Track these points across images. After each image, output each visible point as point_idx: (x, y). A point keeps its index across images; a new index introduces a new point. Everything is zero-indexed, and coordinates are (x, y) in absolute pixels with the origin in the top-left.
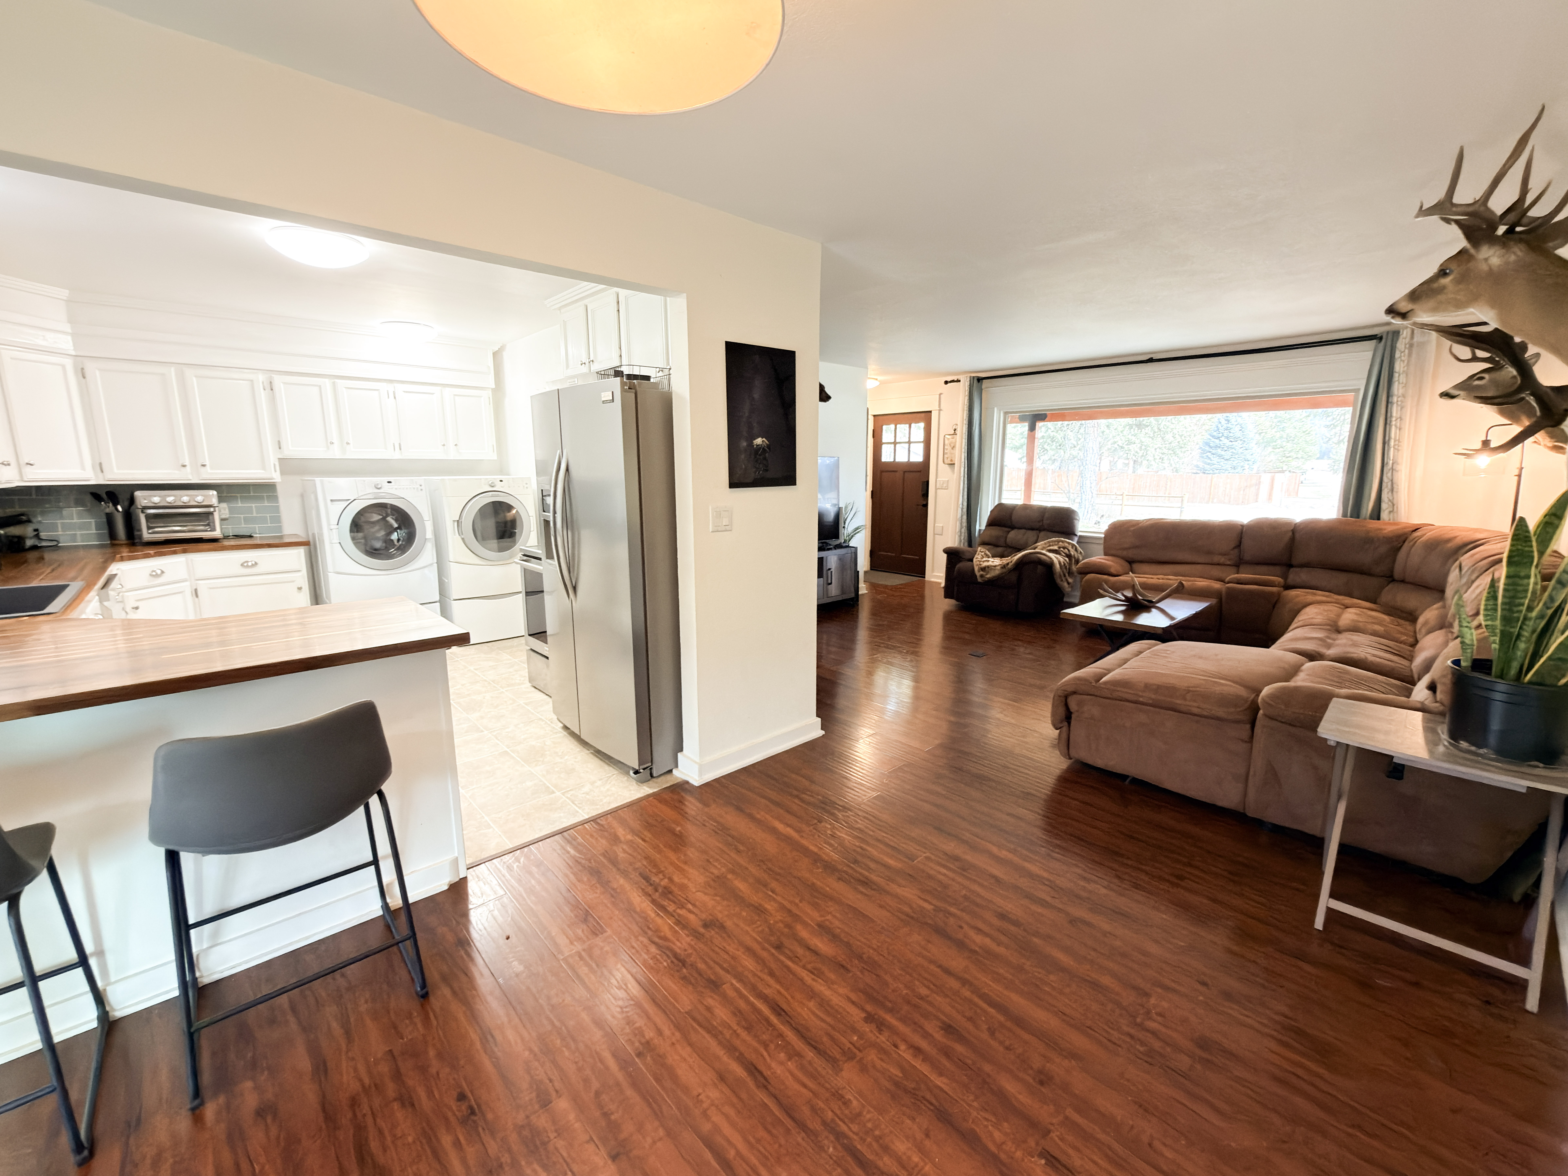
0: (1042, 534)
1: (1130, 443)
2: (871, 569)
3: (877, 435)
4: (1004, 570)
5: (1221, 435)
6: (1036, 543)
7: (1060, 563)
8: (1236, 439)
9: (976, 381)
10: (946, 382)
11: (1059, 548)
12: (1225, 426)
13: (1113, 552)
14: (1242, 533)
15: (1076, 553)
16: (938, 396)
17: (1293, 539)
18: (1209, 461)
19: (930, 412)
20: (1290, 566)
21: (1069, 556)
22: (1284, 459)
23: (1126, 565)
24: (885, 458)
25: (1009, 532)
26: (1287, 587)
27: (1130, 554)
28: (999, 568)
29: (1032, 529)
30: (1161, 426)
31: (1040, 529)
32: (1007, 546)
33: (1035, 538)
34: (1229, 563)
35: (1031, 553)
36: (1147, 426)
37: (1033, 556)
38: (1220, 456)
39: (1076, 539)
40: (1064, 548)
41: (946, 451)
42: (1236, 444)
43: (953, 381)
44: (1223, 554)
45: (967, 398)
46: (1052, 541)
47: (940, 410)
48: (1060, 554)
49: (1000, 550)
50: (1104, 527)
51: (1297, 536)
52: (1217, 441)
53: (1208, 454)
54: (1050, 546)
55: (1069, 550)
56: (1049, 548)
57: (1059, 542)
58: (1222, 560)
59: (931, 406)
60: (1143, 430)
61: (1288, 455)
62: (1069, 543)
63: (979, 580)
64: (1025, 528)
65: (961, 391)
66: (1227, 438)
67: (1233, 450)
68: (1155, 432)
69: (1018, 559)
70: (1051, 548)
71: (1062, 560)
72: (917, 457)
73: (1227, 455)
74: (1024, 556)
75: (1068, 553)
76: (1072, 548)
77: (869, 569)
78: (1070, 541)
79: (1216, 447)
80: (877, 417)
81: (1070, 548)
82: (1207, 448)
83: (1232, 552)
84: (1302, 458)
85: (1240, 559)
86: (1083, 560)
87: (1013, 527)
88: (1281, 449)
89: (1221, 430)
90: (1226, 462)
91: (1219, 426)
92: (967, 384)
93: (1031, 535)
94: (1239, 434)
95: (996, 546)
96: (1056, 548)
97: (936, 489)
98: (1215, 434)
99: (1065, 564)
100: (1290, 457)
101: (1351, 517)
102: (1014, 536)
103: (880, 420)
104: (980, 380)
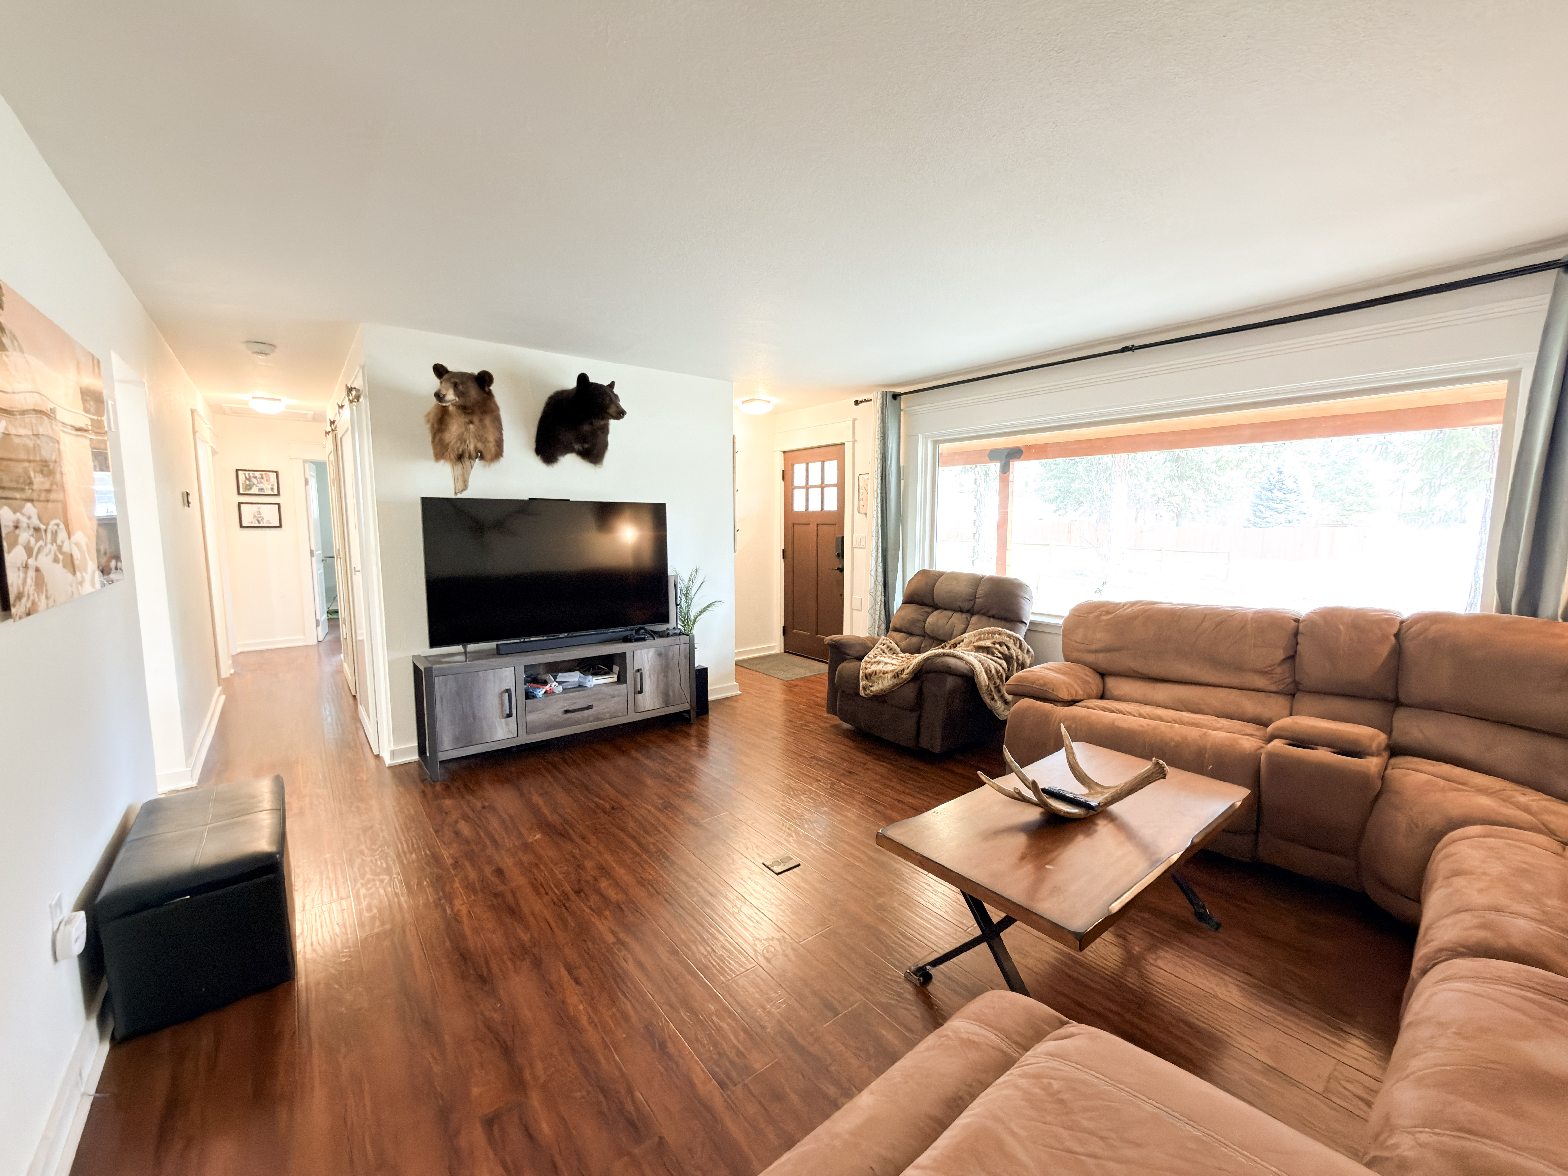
0: (974, 619)
1: (1171, 494)
2: (785, 652)
3: (787, 476)
4: (896, 681)
5: (1273, 487)
6: (964, 633)
7: (988, 671)
8: (1290, 492)
9: (889, 397)
10: (857, 403)
11: (994, 643)
12: (1277, 478)
13: (1076, 655)
14: (1296, 634)
15: (1020, 652)
16: (851, 422)
17: (1398, 652)
18: (1261, 514)
19: (843, 444)
20: (1397, 703)
21: (1008, 658)
22: (1345, 512)
23: (1094, 681)
24: (799, 506)
25: (929, 614)
26: (1395, 751)
27: (1102, 660)
28: (889, 676)
29: (961, 611)
30: (1204, 478)
31: (971, 612)
32: (924, 635)
33: (963, 626)
34: (1273, 688)
35: (939, 656)
36: (1190, 477)
37: (939, 660)
38: (1272, 509)
39: (1024, 629)
40: (1001, 644)
41: (861, 497)
42: (1292, 497)
43: (866, 401)
44: (1262, 673)
45: (878, 422)
46: (984, 633)
47: (854, 442)
48: (993, 654)
49: (915, 640)
50: (1065, 611)
51: (1410, 646)
52: (1269, 494)
53: (1259, 507)
54: (980, 639)
55: (1008, 648)
56: (976, 644)
57: (994, 633)
58: (1260, 682)
59: (845, 437)
60: (1185, 482)
61: (1349, 509)
62: (1010, 636)
63: (862, 693)
64: (951, 610)
65: (871, 414)
66: (1280, 490)
67: (1287, 503)
68: (1198, 484)
69: (919, 664)
70: (982, 643)
71: (993, 665)
72: (831, 505)
73: (1280, 507)
74: (926, 660)
75: (1007, 652)
76: (1015, 644)
77: (783, 651)
78: (1012, 633)
79: (1268, 499)
80: (786, 454)
81: (1011, 644)
82: (1258, 501)
83: (1279, 670)
84: (1365, 511)
85: (1296, 683)
86: (1031, 666)
87: (936, 607)
88: (1340, 502)
89: (1273, 481)
90: (1280, 515)
91: (1271, 478)
92: (879, 402)
93: (957, 620)
94: (1292, 486)
95: (911, 634)
96: (988, 643)
97: (853, 548)
98: (1266, 486)
99: (998, 672)
100: (1350, 510)
101: (1519, 612)
102: (935, 620)
103: (790, 457)
104: (895, 396)
